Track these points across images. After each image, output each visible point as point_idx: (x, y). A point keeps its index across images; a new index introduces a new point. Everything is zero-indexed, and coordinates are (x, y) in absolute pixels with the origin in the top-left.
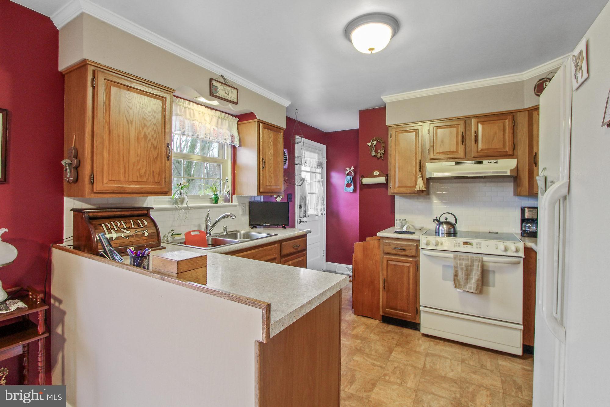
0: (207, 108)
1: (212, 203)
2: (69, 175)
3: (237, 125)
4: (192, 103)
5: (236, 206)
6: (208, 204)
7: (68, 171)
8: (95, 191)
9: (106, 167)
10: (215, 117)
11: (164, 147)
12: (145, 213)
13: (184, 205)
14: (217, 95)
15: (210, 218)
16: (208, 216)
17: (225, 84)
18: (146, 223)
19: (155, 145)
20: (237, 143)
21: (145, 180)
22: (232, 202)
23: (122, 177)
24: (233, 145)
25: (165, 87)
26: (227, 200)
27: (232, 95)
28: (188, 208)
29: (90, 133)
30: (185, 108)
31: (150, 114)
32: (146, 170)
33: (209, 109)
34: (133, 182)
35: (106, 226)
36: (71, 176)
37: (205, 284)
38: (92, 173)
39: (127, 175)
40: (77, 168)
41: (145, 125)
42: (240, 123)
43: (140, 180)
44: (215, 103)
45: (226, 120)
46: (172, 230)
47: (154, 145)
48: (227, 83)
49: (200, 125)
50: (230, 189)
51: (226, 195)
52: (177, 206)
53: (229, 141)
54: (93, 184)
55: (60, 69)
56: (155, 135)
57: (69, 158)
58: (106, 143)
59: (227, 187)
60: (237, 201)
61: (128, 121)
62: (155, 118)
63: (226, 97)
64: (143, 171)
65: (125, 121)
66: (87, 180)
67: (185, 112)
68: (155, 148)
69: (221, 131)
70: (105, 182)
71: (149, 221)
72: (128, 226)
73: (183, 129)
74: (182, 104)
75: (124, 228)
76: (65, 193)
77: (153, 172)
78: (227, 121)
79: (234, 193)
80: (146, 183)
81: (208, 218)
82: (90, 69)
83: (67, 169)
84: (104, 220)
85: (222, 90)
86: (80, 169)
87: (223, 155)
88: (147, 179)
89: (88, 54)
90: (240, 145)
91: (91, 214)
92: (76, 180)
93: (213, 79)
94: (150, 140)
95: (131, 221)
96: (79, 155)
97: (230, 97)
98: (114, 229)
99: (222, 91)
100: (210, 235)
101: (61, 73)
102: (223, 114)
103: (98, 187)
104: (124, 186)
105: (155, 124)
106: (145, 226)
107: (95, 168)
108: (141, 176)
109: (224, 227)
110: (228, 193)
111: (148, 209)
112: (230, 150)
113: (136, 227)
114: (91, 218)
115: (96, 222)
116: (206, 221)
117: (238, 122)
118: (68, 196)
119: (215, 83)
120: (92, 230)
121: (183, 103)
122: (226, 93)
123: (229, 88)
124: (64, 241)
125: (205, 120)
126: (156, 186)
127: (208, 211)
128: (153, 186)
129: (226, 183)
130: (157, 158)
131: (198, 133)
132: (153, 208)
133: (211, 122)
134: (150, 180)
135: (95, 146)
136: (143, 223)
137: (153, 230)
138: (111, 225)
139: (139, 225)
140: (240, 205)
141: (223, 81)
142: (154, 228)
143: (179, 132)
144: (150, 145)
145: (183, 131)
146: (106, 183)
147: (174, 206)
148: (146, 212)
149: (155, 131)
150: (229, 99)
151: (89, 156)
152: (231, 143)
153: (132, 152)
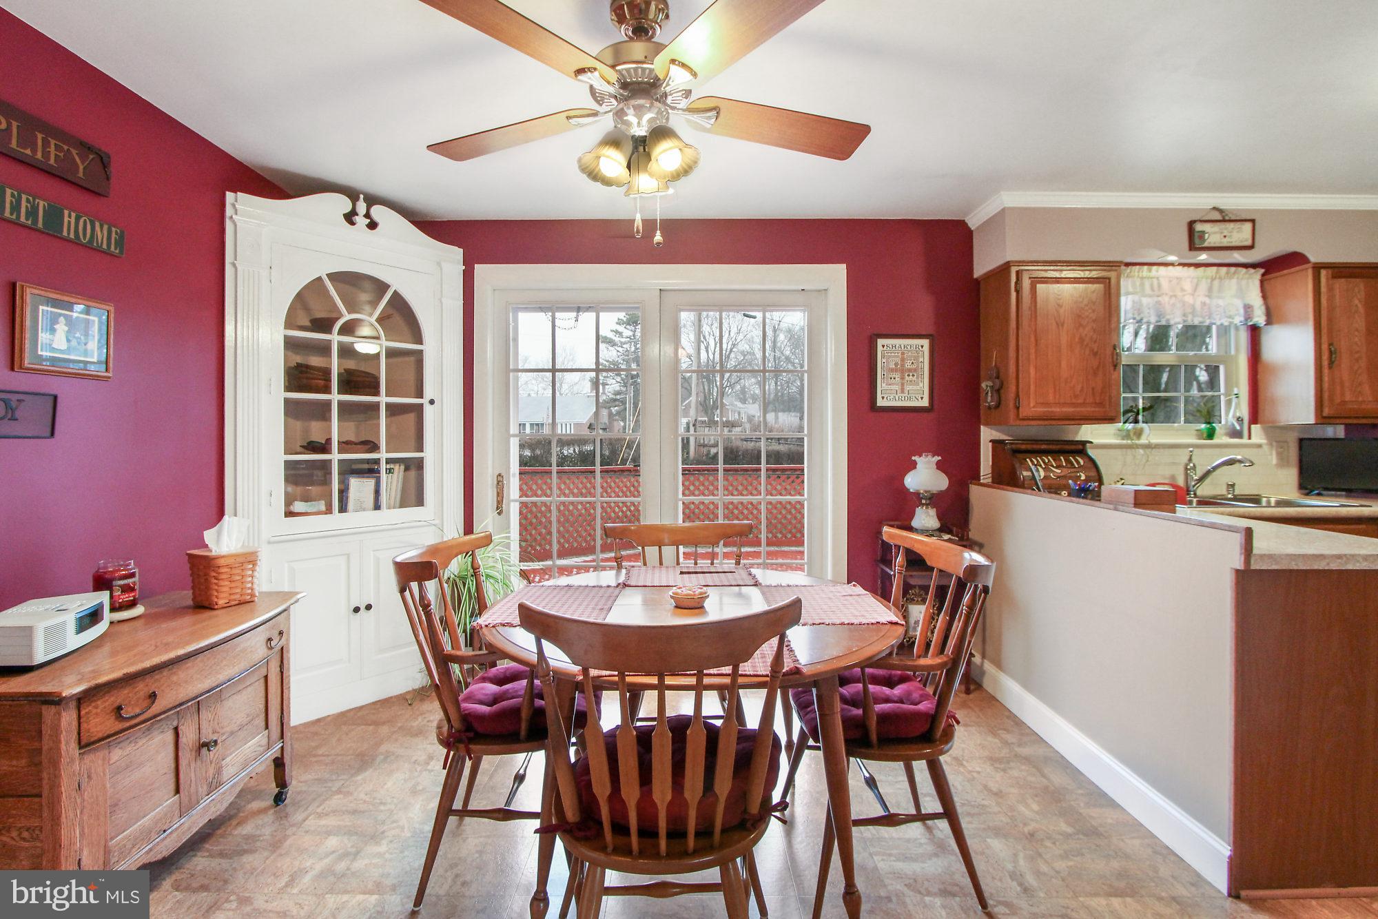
0: (1186, 268)
1: (1200, 439)
2: (990, 400)
3: (1262, 282)
4: (1155, 268)
5: (1260, 446)
6: (1194, 441)
7: (990, 394)
8: (1021, 416)
9: (1032, 387)
10: (1204, 280)
11: (1109, 351)
12: (1080, 449)
13: (1143, 441)
14: (1206, 244)
15: (1194, 465)
16: (1190, 460)
17: (1224, 221)
18: (1082, 462)
19: (1095, 350)
20: (1259, 318)
21: (1080, 401)
22: (1250, 438)
23: (1051, 398)
24: (1251, 323)
25: (1110, 262)
26: (1236, 434)
27: (1242, 234)
28: (1149, 446)
29: (1015, 348)
30: (1142, 278)
31: (1087, 308)
32: (1082, 387)
33: (1192, 268)
34: (1065, 404)
35: (1032, 461)
36: (992, 401)
37: (1175, 513)
38: (1017, 396)
39: (1057, 397)
40: (998, 391)
41: (1081, 325)
42: (1266, 277)
43: (1074, 401)
44: (1203, 257)
45: (1231, 278)
46: (1122, 479)
47: (1093, 350)
48: (1227, 218)
49: (1173, 300)
50: (1244, 412)
51: (1233, 425)
52: (1129, 441)
53: (1238, 320)
54: (1018, 408)
55: (976, 276)
56: (1095, 336)
57: (990, 379)
58: (1033, 357)
59: (1236, 408)
60: (1264, 437)
61: (1057, 324)
62: (1094, 311)
63: (1225, 242)
64: (1079, 388)
65: (1054, 324)
66: (1011, 405)
67: (1142, 285)
68: (1095, 354)
69: (1221, 302)
70: (1032, 405)
71: (1087, 460)
72: (1058, 463)
73: (1139, 314)
74: (1136, 274)
75: (1053, 466)
76: (982, 421)
77: (1093, 389)
78: (1234, 281)
79: (1255, 418)
80: (1084, 404)
81: (1192, 465)
82: (1014, 270)
83: (987, 393)
84: (1029, 455)
85: (1215, 233)
86: (1002, 391)
87: (1228, 345)
88: (1085, 399)
89: (1011, 254)
90: (1269, 322)
91: (1014, 446)
92: (998, 406)
93: (1195, 222)
94: (1087, 345)
95: (1062, 458)
96: (1001, 374)
97: (1233, 240)
98: (1041, 466)
99: (1214, 235)
100: (1195, 494)
101: (977, 279)
102: (1224, 269)
103: (1024, 412)
104: (1053, 409)
105: (1094, 321)
106: (1080, 466)
107: (1020, 390)
108: (1076, 396)
109: (1228, 485)
110: (1240, 420)
111: (1084, 443)
112: (1244, 337)
113: (1069, 466)
114: (1016, 452)
115: (1020, 456)
116: (1186, 469)
117: (1263, 275)
118: (986, 424)
119: (1199, 227)
120: (1017, 465)
121: (1138, 272)
122: (1225, 236)
123: (1232, 225)
124: (982, 478)
125: (1183, 290)
126: (1097, 409)
127: (1191, 452)
128: (1093, 409)
129: (1234, 401)
130: (1098, 368)
131: (1168, 317)
132: (1091, 442)
133: (1195, 289)
134: (1088, 401)
135: (1020, 362)
136: (1078, 462)
137: (1093, 473)
138: (1038, 461)
139: (1073, 464)
140: (1271, 445)
141: (1217, 216)
142: (1094, 470)
143: (1131, 321)
144: (1087, 352)
145: (1138, 318)
146: (1034, 407)
147: (1125, 442)
148: (1081, 447)
149: (1094, 331)
150: (1234, 244)
151: (1014, 375)
152: (1246, 319)
153: (1064, 364)
